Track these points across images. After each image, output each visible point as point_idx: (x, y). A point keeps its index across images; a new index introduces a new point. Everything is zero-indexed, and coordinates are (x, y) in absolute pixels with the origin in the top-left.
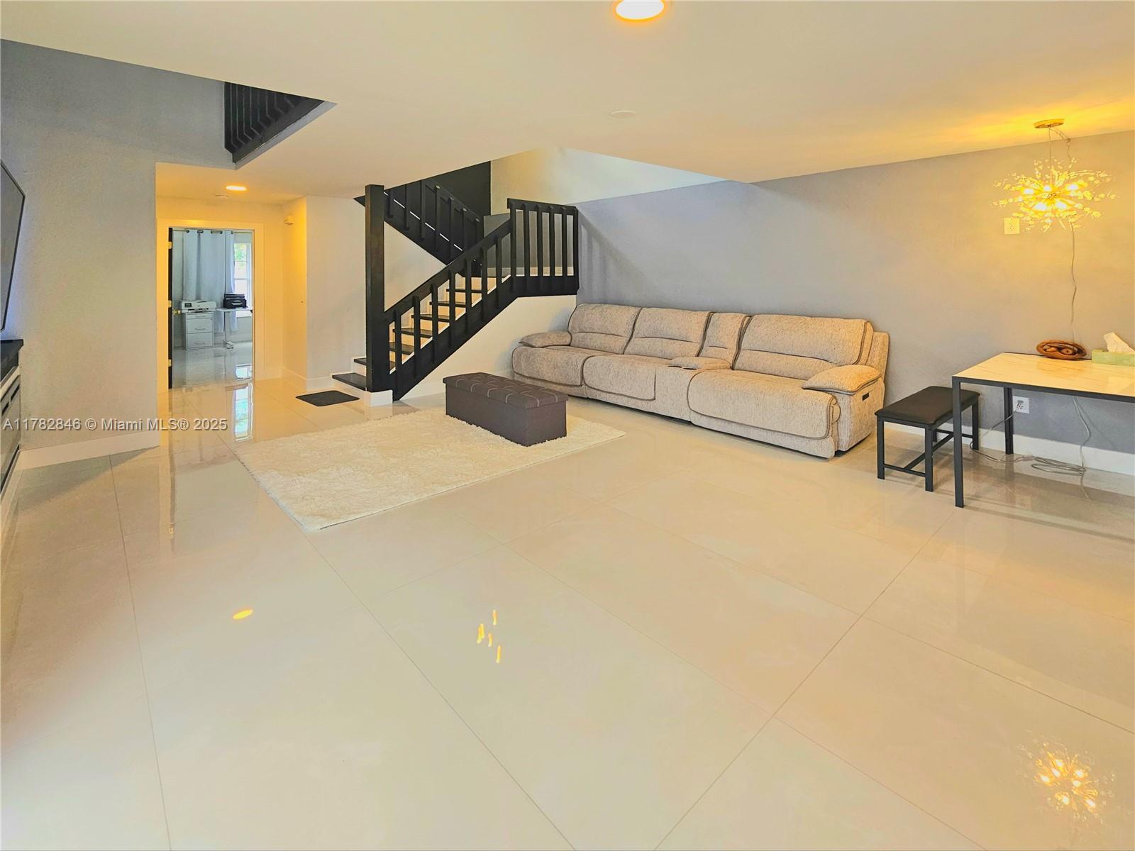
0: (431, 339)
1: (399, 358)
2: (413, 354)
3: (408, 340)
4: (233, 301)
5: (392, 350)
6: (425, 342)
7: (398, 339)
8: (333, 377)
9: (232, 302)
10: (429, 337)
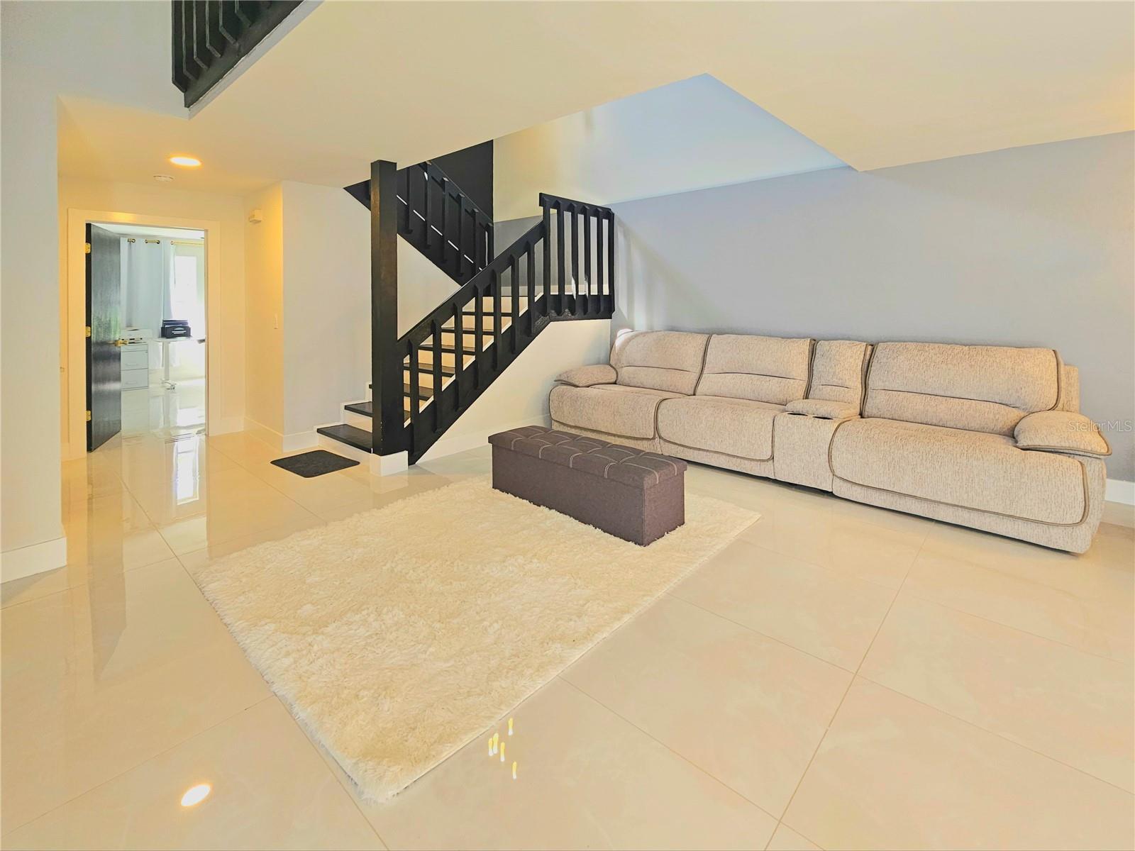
0: (454, 378)
1: (415, 405)
2: (432, 399)
3: (426, 381)
4: (173, 328)
5: (407, 395)
6: (446, 382)
7: (414, 379)
8: (319, 431)
9: (172, 330)
10: (450, 376)
